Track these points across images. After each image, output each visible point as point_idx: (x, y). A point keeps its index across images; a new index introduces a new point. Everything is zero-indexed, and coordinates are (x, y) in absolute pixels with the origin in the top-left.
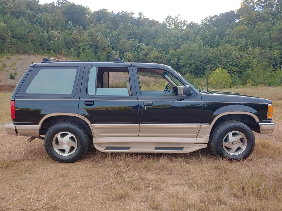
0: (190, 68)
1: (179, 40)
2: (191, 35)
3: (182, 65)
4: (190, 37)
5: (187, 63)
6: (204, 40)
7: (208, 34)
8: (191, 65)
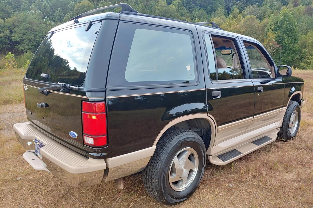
0: (30, 45)
1: (6, 6)
2: (23, 2)
3: (18, 40)
4: (22, 4)
5: (24, 38)
6: (42, 11)
7: (47, 4)
8: (30, 41)
